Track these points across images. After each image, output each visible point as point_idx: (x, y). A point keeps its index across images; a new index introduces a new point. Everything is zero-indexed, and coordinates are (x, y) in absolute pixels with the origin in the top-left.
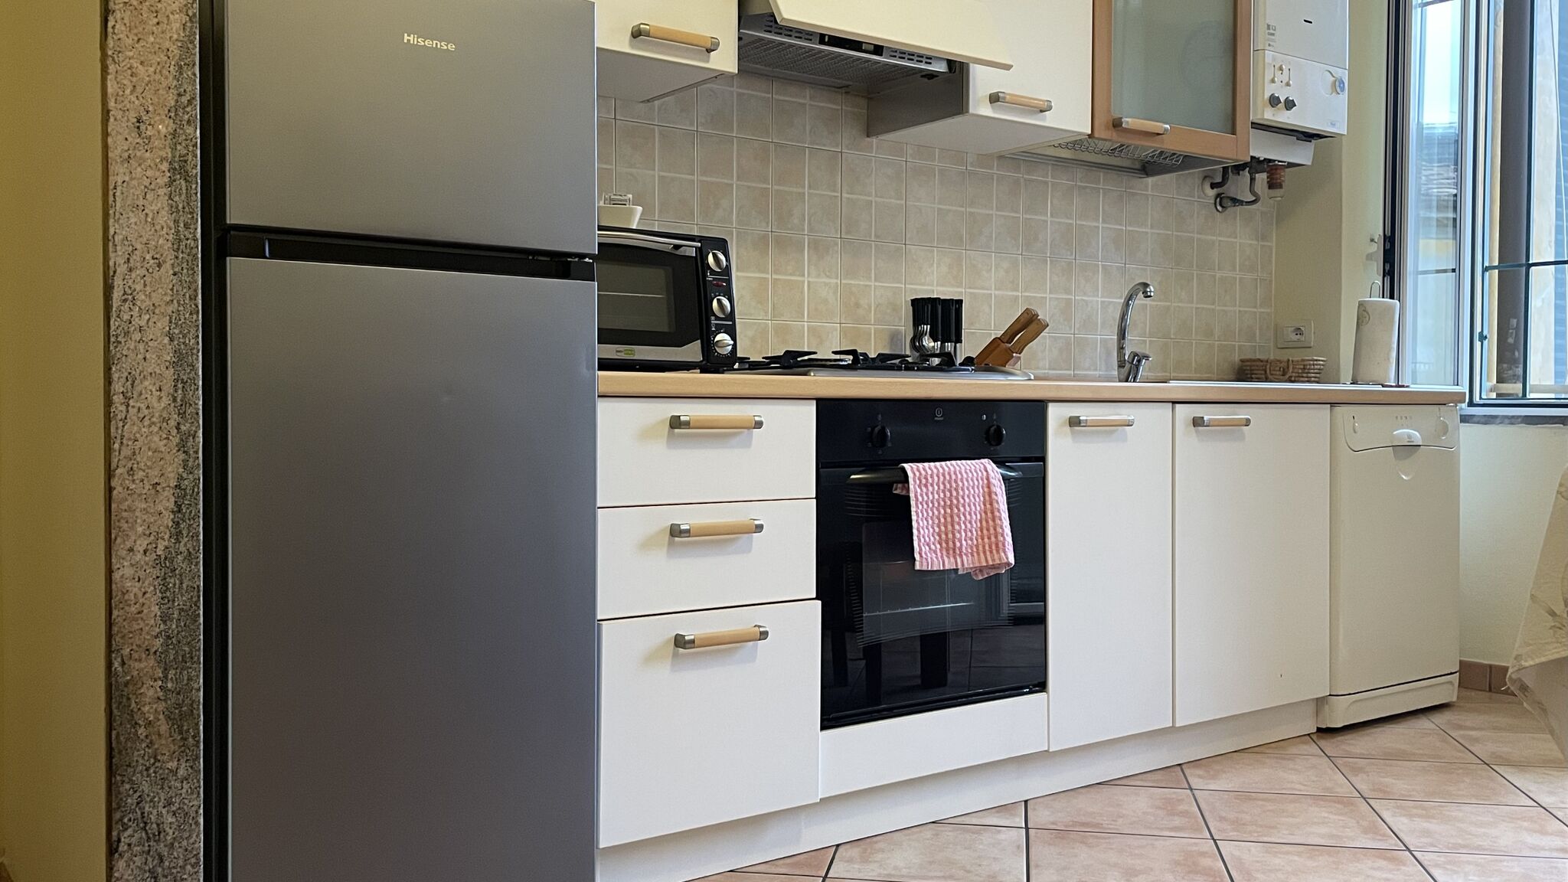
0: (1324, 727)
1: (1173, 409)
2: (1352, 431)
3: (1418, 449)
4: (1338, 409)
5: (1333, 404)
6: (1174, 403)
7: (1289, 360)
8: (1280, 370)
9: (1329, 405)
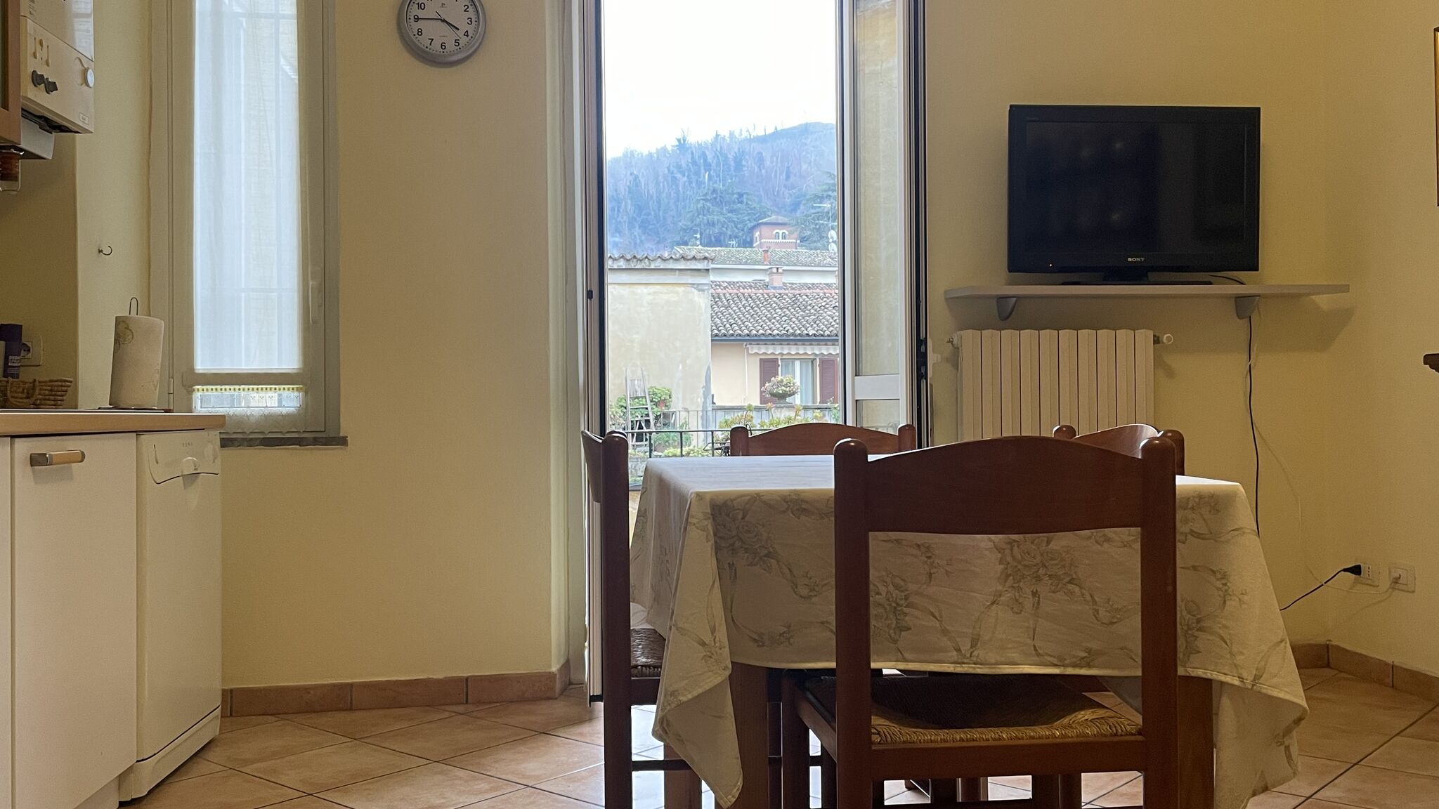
0: (129, 799)
1: (12, 444)
2: (155, 463)
3: (197, 477)
4: (145, 437)
5: (138, 433)
6: (13, 437)
7: (35, 381)
8: (23, 392)
9: (135, 434)
